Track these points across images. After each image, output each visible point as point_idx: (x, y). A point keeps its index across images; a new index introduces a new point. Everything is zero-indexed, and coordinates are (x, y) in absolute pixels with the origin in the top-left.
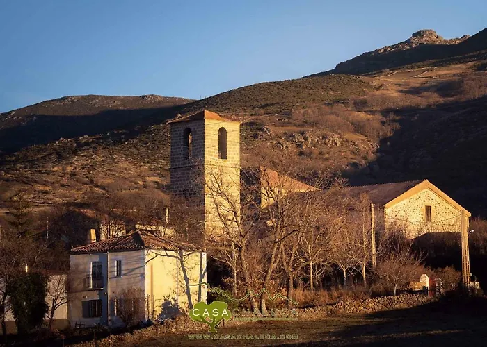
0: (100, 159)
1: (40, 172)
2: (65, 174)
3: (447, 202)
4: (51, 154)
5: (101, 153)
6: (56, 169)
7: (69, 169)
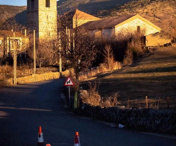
0: (159, 6)
1: (133, 12)
2: (144, 13)
3: (148, 24)
4: (139, 5)
5: (160, 3)
6: (140, 11)
7: (146, 11)
